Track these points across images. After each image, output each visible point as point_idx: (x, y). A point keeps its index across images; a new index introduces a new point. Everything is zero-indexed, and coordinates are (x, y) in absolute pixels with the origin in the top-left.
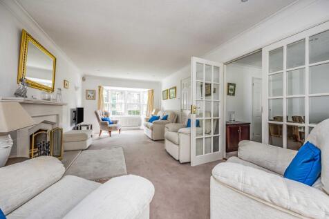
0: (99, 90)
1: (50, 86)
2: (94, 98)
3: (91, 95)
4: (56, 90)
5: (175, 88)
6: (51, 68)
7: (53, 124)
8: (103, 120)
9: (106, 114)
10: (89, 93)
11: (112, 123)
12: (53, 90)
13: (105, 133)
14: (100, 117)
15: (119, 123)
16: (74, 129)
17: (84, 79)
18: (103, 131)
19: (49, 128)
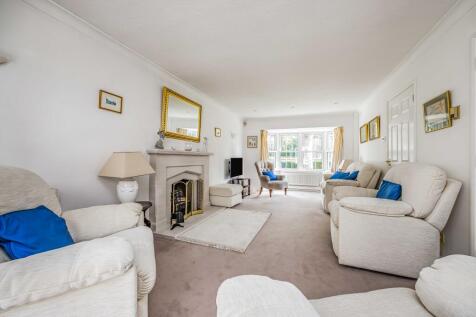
0: (262, 135)
1: (196, 136)
2: (256, 146)
3: (253, 142)
4: (202, 139)
5: (378, 119)
6: (197, 116)
7: (198, 175)
8: (264, 174)
9: (270, 166)
10: (251, 140)
11: (276, 179)
12: (198, 140)
13: (266, 191)
14: (261, 170)
15: (285, 180)
16: (230, 182)
17: (245, 124)
18: (264, 189)
19: (194, 178)
